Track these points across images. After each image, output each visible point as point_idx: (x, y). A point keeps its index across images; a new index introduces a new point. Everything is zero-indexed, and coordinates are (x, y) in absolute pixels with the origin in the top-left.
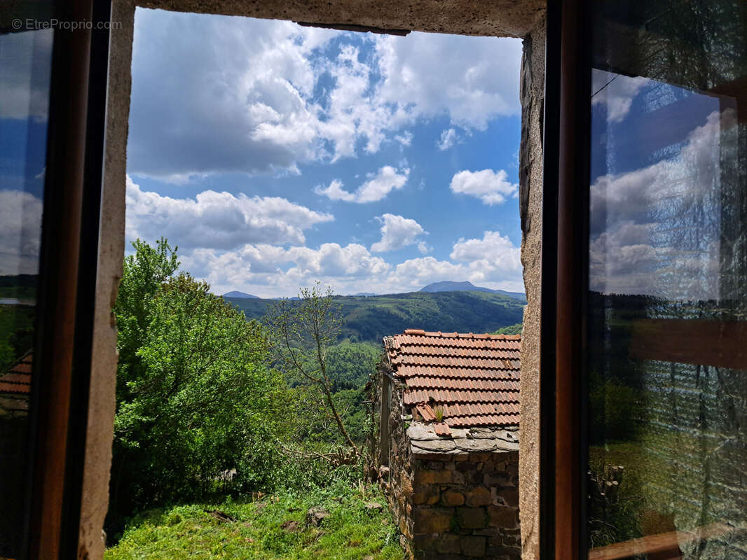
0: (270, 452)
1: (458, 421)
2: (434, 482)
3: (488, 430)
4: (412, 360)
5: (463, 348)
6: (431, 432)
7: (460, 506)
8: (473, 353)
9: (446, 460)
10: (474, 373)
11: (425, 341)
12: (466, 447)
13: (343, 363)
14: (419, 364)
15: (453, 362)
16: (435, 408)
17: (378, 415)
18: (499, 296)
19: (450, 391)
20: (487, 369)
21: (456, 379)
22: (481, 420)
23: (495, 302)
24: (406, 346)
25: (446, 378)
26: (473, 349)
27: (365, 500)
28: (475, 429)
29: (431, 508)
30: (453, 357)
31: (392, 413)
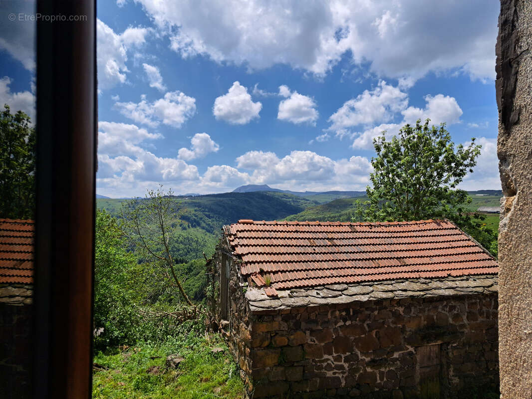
0: (130, 314)
1: (282, 285)
2: (266, 330)
3: (303, 290)
4: (245, 242)
5: (281, 232)
6: (263, 294)
7: (285, 346)
8: (288, 235)
9: (275, 314)
10: (290, 250)
11: (254, 227)
12: (289, 304)
13: (176, 245)
14: (251, 245)
15: (275, 242)
16: (264, 276)
17: (218, 284)
18: (286, 194)
19: (274, 263)
20: (298, 246)
21: (278, 254)
22: (298, 284)
23: (285, 199)
24: (240, 232)
25: (271, 254)
26: (287, 232)
27: (211, 346)
28: (294, 290)
29: (264, 349)
30: (274, 239)
31: (231, 281)
